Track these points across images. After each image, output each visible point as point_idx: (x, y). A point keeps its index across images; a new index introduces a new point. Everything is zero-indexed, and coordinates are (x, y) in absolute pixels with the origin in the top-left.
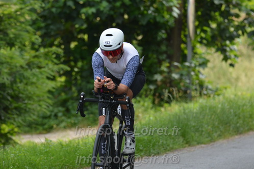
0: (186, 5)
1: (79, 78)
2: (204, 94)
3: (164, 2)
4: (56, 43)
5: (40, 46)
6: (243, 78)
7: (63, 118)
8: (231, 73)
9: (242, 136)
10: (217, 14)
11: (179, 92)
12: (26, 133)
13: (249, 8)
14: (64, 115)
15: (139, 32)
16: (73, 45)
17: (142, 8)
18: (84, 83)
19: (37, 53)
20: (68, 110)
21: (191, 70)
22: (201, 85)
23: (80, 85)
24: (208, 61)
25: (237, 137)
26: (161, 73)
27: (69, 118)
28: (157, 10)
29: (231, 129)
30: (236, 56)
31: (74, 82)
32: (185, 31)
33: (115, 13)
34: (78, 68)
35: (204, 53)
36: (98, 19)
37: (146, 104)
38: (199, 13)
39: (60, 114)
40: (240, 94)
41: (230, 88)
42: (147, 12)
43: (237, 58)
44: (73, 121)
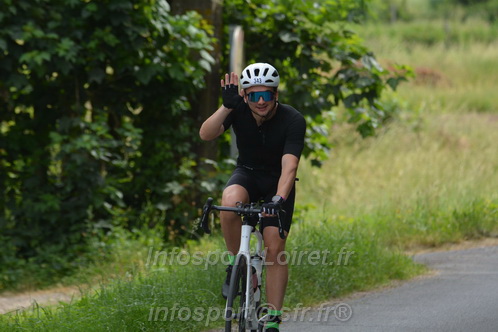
0: (228, 46)
1: (17, 191)
3: (185, 41)
6: (341, 189)
8: (316, 179)
9: (337, 301)
10: (286, 63)
13: (347, 51)
15: (134, 99)
16: (5, 127)
17: (141, 54)
18: (29, 202)
23: (21, 204)
26: (181, 179)
28: (170, 57)
29: (318, 287)
30: (324, 145)
31: (7, 199)
33: (88, 62)
34: (15, 172)
36: (55, 75)
37: (151, 241)
40: (334, 217)
41: (314, 207)
42: (152, 60)
43: (328, 149)
44: (6, 278)
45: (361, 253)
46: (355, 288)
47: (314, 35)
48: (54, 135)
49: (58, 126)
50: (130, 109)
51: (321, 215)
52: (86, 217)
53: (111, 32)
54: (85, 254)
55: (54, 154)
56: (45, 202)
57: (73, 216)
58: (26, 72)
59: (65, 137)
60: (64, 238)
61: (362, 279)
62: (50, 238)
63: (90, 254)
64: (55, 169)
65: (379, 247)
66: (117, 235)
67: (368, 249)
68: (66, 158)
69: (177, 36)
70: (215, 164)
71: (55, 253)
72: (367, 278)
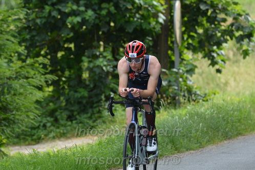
0: (173, 11)
1: (66, 87)
2: (193, 100)
3: (150, 9)
4: (42, 52)
5: (27, 57)
6: (232, 83)
7: (52, 128)
8: (220, 78)
9: (231, 141)
11: (168, 98)
12: (15, 144)
13: (236, 14)
14: (53, 125)
15: (125, 39)
16: (60, 54)
17: (128, 15)
18: (72, 92)
19: (24, 64)
20: (56, 120)
21: (179, 76)
22: (190, 91)
23: (68, 94)
24: (196, 67)
25: (226, 142)
27: (58, 128)
28: (143, 17)
29: (220, 134)
30: (222, 61)
31: (61, 92)
32: (172, 37)
33: (100, 21)
34: (65, 77)
35: (191, 60)
36: (84, 27)
38: (186, 19)
39: (48, 125)
40: (229, 98)
41: (218, 93)
42: (134, 19)
43: (225, 63)
44: (62, 131)
45: (243, 116)
46: (240, 134)
47: (217, 4)
48: (84, 58)
49: (86, 54)
50: (123, 44)
51: (222, 96)
52: (101, 100)
53: (113, 5)
54: (101, 119)
55: (84, 68)
56: (80, 93)
57: (95, 100)
58: (70, 26)
59: (90, 59)
60: (90, 111)
61: (244, 129)
62: (83, 110)
63: (104, 119)
64: (86, 75)
65: (252, 113)
66: (117, 109)
67: (246, 114)
68: (91, 70)
69: (147, 6)
70: (167, 72)
71: (86, 118)
72: (246, 129)
